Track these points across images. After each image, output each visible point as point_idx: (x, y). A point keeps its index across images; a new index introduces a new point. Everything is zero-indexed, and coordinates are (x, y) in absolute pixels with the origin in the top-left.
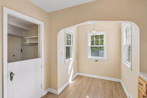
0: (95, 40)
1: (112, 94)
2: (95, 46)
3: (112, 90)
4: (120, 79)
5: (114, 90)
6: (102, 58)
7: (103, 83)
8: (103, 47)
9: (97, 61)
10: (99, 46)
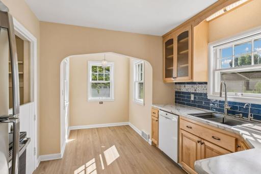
0: (98, 73)
1: (127, 137)
2: (98, 81)
3: (124, 134)
4: (128, 121)
5: (127, 133)
6: (108, 98)
7: (112, 131)
8: (109, 83)
9: (101, 103)
10: (104, 82)
